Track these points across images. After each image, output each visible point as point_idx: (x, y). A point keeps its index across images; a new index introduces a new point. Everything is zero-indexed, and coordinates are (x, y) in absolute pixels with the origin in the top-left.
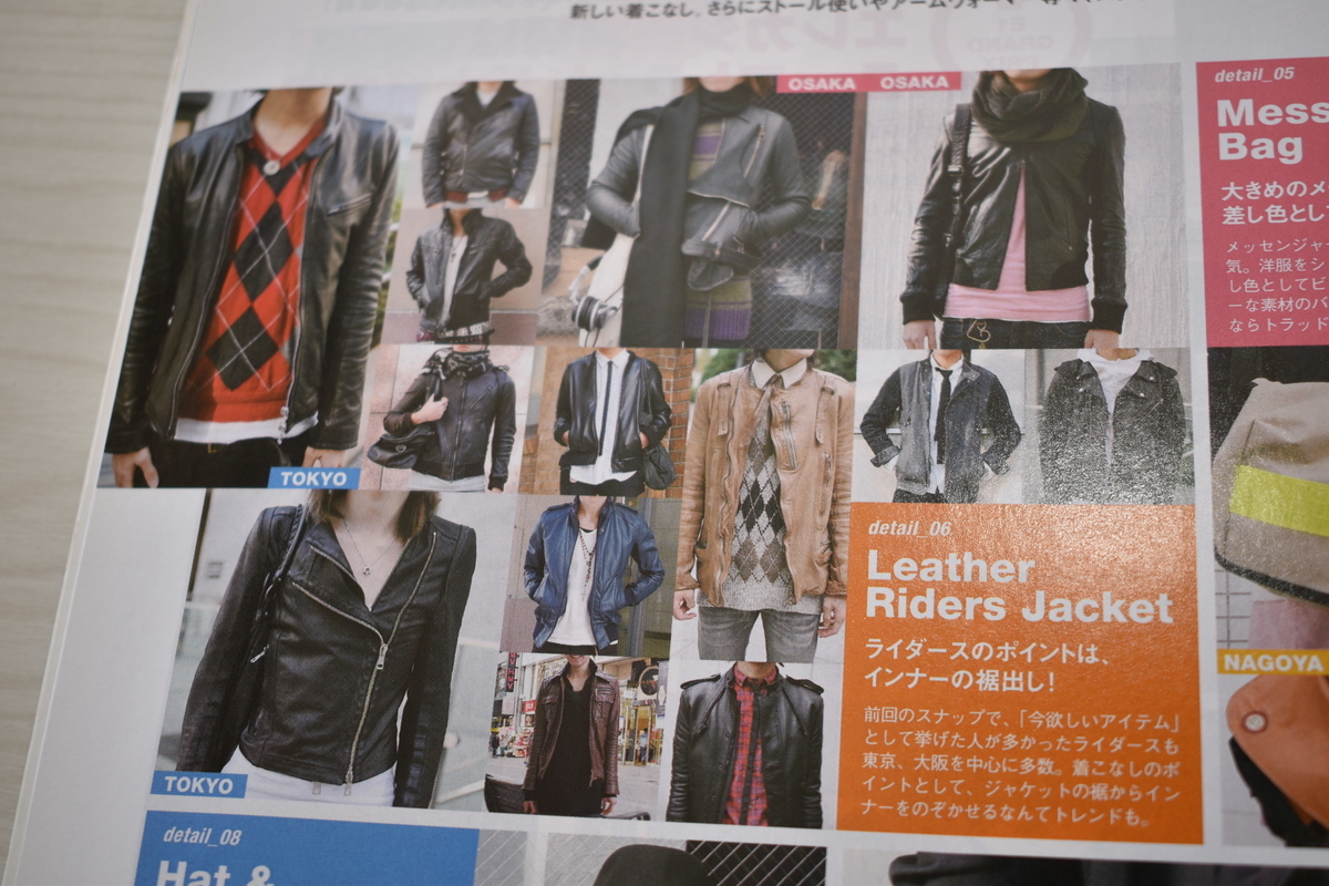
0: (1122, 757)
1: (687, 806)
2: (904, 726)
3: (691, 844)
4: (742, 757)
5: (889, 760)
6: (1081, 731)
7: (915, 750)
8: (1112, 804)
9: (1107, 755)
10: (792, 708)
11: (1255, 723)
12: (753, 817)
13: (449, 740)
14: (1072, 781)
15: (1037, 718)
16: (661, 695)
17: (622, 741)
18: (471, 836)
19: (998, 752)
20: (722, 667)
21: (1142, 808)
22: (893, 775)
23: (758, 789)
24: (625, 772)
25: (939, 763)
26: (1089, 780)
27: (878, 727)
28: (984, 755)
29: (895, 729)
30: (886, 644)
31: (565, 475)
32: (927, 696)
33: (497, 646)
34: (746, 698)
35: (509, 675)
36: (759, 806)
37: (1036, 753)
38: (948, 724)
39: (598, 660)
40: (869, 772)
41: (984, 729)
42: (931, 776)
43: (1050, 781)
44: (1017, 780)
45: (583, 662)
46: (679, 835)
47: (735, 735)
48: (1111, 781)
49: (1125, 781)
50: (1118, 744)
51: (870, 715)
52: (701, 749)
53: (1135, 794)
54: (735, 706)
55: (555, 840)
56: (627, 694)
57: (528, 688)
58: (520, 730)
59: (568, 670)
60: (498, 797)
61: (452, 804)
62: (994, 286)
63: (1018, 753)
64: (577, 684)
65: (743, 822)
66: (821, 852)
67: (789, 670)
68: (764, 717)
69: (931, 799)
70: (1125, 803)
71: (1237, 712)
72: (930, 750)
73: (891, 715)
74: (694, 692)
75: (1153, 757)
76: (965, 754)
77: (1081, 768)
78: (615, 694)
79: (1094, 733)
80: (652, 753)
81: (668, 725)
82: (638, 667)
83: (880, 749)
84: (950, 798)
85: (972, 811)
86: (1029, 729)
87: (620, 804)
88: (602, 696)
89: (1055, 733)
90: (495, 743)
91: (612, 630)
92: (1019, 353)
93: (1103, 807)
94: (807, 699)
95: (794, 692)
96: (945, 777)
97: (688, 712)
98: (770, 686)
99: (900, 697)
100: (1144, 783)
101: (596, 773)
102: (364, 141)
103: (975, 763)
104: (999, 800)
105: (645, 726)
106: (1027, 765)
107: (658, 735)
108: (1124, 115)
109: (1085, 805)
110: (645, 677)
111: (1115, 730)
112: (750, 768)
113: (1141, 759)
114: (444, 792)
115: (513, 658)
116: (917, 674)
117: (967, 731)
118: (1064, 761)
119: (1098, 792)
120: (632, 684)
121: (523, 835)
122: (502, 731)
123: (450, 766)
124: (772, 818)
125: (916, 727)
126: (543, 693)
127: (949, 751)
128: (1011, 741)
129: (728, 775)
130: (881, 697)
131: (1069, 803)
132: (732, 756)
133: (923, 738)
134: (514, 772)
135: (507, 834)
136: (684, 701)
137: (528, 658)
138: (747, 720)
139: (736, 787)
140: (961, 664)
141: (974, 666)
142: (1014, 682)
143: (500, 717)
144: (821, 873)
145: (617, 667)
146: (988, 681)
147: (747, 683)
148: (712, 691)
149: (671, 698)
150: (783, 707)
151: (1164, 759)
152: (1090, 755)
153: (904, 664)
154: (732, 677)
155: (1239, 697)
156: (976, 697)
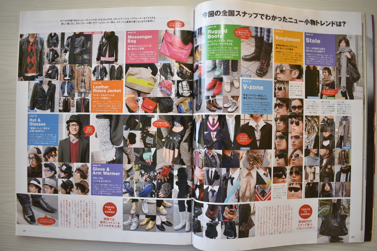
0: (116, 105)
1: (77, 111)
2: (97, 103)
3: (78, 114)
4: (82, 106)
5: (95, 106)
6: (112, 103)
7: (98, 105)
8: (115, 109)
9: (115, 105)
10: (87, 101)
11: (128, 102)
12: (83, 112)
13: (55, 106)
14: (111, 107)
15: (109, 101)
16: (74, 101)
17: (71, 105)
18: (58, 115)
19: (105, 105)
20: (80, 98)
21: (118, 110)
22: (96, 107)
23: (84, 109)
24: (72, 108)
25: (100, 106)
26: (113, 107)
27: (94, 103)
28: (104, 105)
29: (96, 103)
30: (95, 95)
31: (64, 78)
32: (99, 100)
33: (59, 96)
34: (82, 100)
35: (60, 99)
36: (84, 111)
37: (108, 105)
38: (101, 102)
39: (68, 97)
40: (94, 107)
41: (104, 103)
42: (99, 107)
43: (110, 107)
44: (107, 107)
45: (67, 97)
46: (77, 114)
47: (81, 104)
48: (115, 107)
49: (116, 107)
50: (116, 104)
51: (94, 102)
52: (78, 106)
53: (117, 108)
54: (81, 101)
55: (66, 115)
56: (71, 100)
57: (62, 100)
58: (62, 104)
59: (66, 98)
60: (60, 111)
61: (56, 112)
62: (105, 57)
63: (107, 105)
64: (67, 100)
65: (82, 112)
66: (90, 115)
67: (86, 98)
68: (84, 102)
69: (99, 110)
70: (116, 109)
71: (126, 101)
72: (99, 105)
73: (96, 102)
74: (77, 100)
75: (119, 105)
76: (102, 105)
77: (112, 106)
78: (70, 101)
79: (113, 103)
80: (74, 106)
81: (75, 103)
82: (72, 98)
83: (95, 105)
84: (101, 109)
85: (103, 110)
86: (108, 103)
87: (71, 111)
88: (69, 101)
89: (110, 103)
90: (59, 106)
91: (69, 94)
92: (108, 64)
93: (114, 110)
94: (88, 100)
95: (87, 100)
96: (100, 107)
97: (77, 102)
98: (84, 99)
99: (96, 100)
100: (118, 107)
101: (69, 108)
102: (40, 40)
103: (103, 106)
104: (105, 109)
105: (73, 103)
106: (108, 106)
107: (74, 104)
108: (119, 37)
109: (113, 109)
110: (73, 99)
111: (115, 102)
112: (83, 107)
113: (118, 105)
114: (55, 111)
115: (60, 97)
116: (98, 98)
117: (102, 103)
118: (111, 106)
119: (114, 108)
120: (72, 100)
121: (63, 114)
122: (60, 105)
123: (55, 108)
124: (85, 112)
125: (98, 103)
126: (63, 101)
127: (101, 105)
128: (106, 104)
129: (81, 108)
130: (95, 100)
131: (111, 109)
132: (81, 106)
133: (98, 104)
134: (61, 108)
135: (61, 114)
136: (77, 101)
137: (62, 97)
138: (82, 103)
139: (82, 109)
140: (102, 96)
141: (103, 97)
142: (107, 98)
143: (60, 103)
144: (90, 117)
145: (70, 98)
146: (104, 98)
147: (82, 99)
148: (79, 100)
149: (75, 101)
150: (86, 101)
151: (120, 105)
152: (113, 105)
153: (97, 97)
154: (81, 98)
155: (126, 99)
156: (103, 100)
